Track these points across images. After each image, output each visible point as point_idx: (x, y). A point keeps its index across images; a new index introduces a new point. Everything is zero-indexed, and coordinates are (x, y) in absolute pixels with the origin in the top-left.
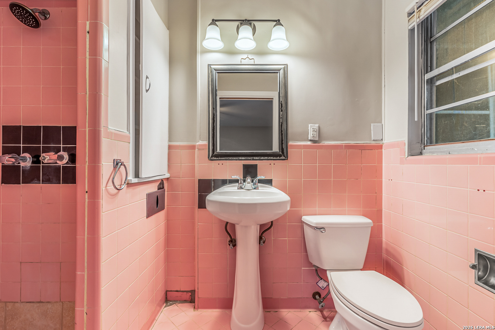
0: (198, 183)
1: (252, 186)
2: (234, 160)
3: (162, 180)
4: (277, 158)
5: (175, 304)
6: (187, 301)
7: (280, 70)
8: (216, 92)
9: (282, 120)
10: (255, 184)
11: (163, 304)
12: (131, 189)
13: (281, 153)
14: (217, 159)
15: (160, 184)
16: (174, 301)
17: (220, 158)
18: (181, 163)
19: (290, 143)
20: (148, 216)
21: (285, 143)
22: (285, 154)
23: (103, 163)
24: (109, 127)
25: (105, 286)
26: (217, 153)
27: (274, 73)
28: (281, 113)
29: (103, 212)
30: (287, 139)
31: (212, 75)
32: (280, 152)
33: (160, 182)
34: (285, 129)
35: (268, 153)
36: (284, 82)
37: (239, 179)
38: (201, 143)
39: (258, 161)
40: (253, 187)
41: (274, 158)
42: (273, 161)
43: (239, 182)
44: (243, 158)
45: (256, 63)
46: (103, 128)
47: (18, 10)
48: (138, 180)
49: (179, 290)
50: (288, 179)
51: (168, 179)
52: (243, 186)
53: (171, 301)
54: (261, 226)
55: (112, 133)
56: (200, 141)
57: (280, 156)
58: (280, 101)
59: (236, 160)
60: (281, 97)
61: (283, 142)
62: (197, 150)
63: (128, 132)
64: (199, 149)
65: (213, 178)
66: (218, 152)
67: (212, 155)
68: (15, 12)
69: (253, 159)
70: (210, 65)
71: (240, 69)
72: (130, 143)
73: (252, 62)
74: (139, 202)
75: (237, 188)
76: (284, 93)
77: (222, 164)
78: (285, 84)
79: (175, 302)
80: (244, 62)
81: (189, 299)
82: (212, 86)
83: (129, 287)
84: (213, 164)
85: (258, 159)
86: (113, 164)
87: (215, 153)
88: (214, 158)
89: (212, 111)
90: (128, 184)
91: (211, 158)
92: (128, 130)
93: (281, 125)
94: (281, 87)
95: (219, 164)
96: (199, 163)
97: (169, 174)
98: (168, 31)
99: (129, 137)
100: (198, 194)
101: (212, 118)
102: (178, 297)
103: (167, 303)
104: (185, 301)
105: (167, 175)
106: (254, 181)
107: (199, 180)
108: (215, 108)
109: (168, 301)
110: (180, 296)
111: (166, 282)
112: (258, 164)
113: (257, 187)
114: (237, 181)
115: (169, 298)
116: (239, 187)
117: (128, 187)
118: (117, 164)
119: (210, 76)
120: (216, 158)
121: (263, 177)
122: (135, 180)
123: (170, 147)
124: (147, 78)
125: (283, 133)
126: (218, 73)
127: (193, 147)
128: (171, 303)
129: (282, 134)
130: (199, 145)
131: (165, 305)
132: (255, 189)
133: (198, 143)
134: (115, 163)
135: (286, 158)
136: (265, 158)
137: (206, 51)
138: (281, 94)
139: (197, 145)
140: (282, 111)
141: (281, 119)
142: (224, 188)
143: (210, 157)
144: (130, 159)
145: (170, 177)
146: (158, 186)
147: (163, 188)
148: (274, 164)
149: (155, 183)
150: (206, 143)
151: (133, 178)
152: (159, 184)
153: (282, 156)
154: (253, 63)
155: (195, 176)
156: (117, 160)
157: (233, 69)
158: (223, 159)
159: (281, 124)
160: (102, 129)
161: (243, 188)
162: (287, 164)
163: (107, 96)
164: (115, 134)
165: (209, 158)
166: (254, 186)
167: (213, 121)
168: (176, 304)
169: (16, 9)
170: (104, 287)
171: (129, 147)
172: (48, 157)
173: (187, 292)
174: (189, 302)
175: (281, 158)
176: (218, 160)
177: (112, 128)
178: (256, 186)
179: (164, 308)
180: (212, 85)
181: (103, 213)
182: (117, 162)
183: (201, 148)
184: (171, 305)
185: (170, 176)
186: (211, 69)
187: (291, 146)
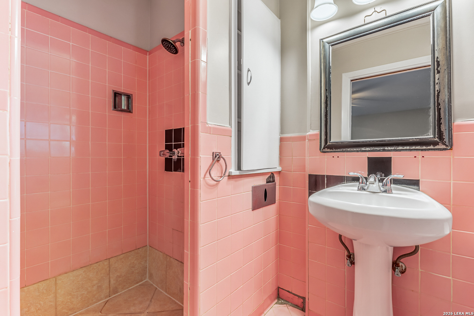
0: (309, 179)
1: (381, 187)
2: (354, 151)
3: (272, 173)
4: (429, 148)
5: (286, 304)
6: (298, 307)
7: (434, 10)
8: (329, 70)
9: (440, 87)
10: (385, 185)
11: (275, 300)
12: (232, 182)
13: (436, 139)
14: (331, 150)
15: (270, 177)
16: (286, 301)
17: (334, 150)
18: (292, 156)
19: (457, 122)
20: (254, 208)
21: (445, 123)
22: (446, 140)
23: (201, 156)
24: (209, 122)
25: (204, 269)
26: (330, 144)
27: (423, 17)
28: (437, 76)
29: (201, 200)
30: (450, 115)
31: (325, 51)
32: (435, 137)
33: (269, 175)
34: (447, 100)
35: (411, 140)
36: (443, 25)
37: (360, 177)
38: (312, 132)
39: (392, 153)
40: (382, 189)
41: (422, 148)
42: (420, 152)
43: (360, 181)
44: (367, 149)
45: (388, 15)
46: (200, 124)
47: (166, 43)
48: (240, 173)
49: (291, 291)
50: (452, 182)
51: (279, 172)
52: (366, 187)
53: (283, 299)
54: (396, 249)
55: (210, 128)
56: (311, 131)
57: (435, 144)
58: (434, 58)
59: (358, 151)
60: (436, 52)
61: (442, 121)
62: (307, 140)
63: (230, 127)
64: (309, 140)
65: (326, 174)
66: (332, 143)
67: (325, 146)
68: (164, 45)
69: (384, 150)
70: (322, 39)
71: (362, 31)
72: (231, 136)
73: (383, 15)
74: (243, 194)
75: (357, 188)
76: (444, 42)
77: (338, 157)
78: (446, 27)
79: (287, 303)
80: (368, 20)
81: (301, 305)
82: (325, 64)
83: (231, 275)
84: (326, 157)
85: (392, 150)
86: (212, 156)
87: (328, 144)
88: (326, 150)
89: (325, 93)
90: (229, 176)
91: (323, 150)
92: (230, 124)
93: (436, 95)
94: (438, 34)
95: (333, 157)
96: (309, 156)
97: (281, 167)
98: (279, 20)
99: (231, 131)
100: (309, 191)
101: (325, 102)
102: (289, 298)
103: (279, 300)
104: (297, 305)
105: (279, 169)
106: (384, 181)
107: (309, 175)
108: (329, 89)
109: (280, 298)
110: (292, 298)
111: (278, 278)
112: (392, 157)
113: (389, 190)
114: (356, 179)
115: (281, 295)
116: (359, 188)
117: (229, 179)
118: (216, 157)
119: (323, 52)
120: (329, 150)
121: (401, 177)
122: (237, 173)
123: (281, 140)
124: (248, 71)
125: (441, 106)
126: (332, 45)
127: (303, 138)
128: (283, 301)
129: (439, 110)
130: (310, 135)
131: (276, 301)
132: (385, 191)
133: (308, 134)
134: (214, 156)
135: (450, 146)
136: (405, 148)
137: (318, 25)
138: (438, 45)
139: (307, 135)
140: (439, 72)
141: (437, 86)
142: (339, 187)
143: (322, 148)
144: (232, 151)
145: (281, 171)
146: (267, 179)
147: (274, 181)
148: (423, 157)
149: (263, 176)
150: (317, 132)
151: (236, 170)
152: (268, 178)
153: (439, 144)
154: (385, 16)
155: (305, 170)
156: (216, 153)
157: (353, 35)
158: (338, 150)
159: (436, 93)
160: (200, 126)
161: (365, 190)
162: (452, 157)
163: (205, 93)
164: (213, 128)
165: (320, 150)
166: (383, 187)
167: (326, 105)
168: (288, 305)
169: (165, 43)
170: (202, 270)
171: (231, 141)
172: (180, 151)
173: (299, 296)
174: (300, 308)
175: (436, 147)
176: (331, 152)
177: (211, 123)
178: (387, 188)
179: (275, 304)
180: (325, 62)
181: (201, 202)
182: (215, 155)
183: (311, 139)
184: (282, 304)
185: (282, 169)
186: (324, 44)
187: (459, 126)
